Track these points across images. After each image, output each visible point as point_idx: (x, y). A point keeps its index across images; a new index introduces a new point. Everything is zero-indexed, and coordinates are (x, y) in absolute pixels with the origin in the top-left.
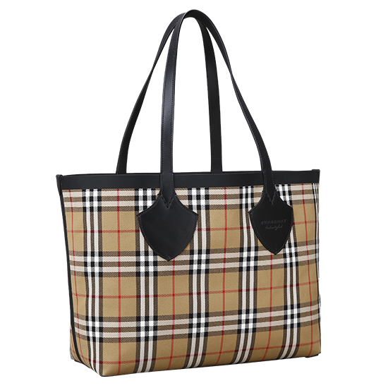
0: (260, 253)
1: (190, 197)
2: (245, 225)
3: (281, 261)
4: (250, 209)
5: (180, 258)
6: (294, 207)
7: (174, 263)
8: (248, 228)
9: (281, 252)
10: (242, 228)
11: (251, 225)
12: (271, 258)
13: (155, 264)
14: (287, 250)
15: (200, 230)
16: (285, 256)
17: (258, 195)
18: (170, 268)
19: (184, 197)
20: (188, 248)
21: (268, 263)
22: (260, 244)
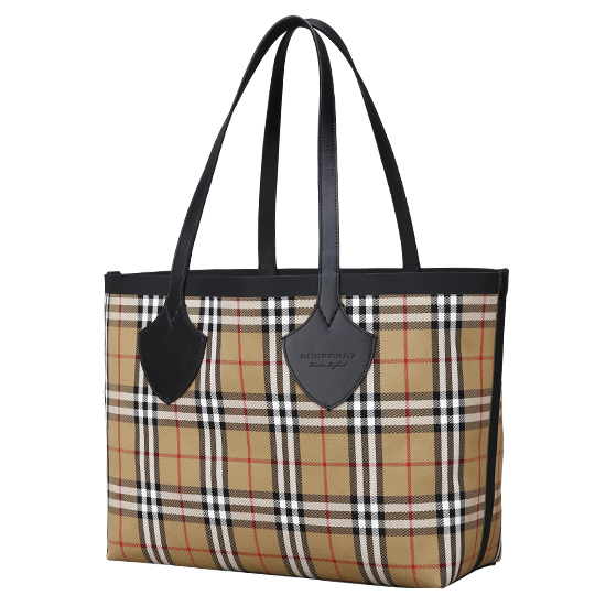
0: (302, 406)
1: (202, 312)
2: (273, 358)
3: (343, 422)
4: (285, 333)
5: (181, 401)
6: (383, 334)
7: (176, 409)
8: (279, 363)
9: (344, 407)
10: (267, 363)
11: (284, 360)
12: (322, 415)
13: (155, 407)
14: (357, 406)
15: (208, 361)
16: (350, 414)
17: (303, 311)
18: (170, 415)
19: (194, 311)
20: (192, 388)
21: (316, 422)
22: (299, 391)
